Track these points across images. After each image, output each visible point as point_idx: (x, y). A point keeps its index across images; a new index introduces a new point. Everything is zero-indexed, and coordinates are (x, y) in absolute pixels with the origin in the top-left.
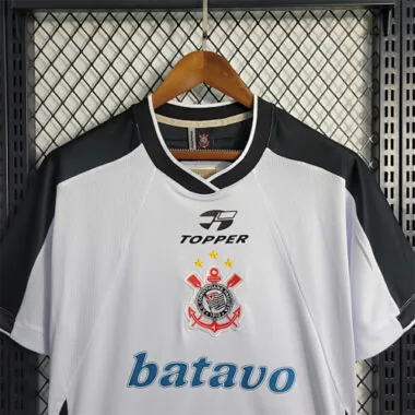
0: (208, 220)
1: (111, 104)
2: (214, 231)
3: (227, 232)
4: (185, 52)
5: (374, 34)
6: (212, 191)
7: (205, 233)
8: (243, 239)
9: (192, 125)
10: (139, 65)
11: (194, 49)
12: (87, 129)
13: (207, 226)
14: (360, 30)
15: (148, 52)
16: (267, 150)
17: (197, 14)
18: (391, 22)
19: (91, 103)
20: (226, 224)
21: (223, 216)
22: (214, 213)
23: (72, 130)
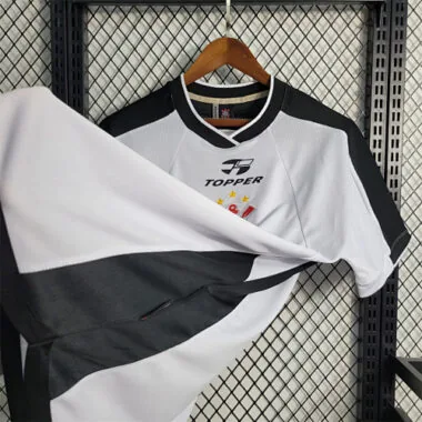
0: (229, 167)
1: (150, 82)
2: (233, 175)
3: (244, 176)
4: (212, 39)
5: (369, 24)
6: (232, 145)
7: (226, 177)
8: (258, 180)
9: (216, 102)
10: (173, 49)
11: (219, 36)
12: (131, 102)
13: (228, 172)
14: (357, 21)
15: (181, 39)
16: (281, 112)
17: (221, 8)
18: (382, 15)
19: (134, 82)
20: (244, 169)
21: (241, 163)
22: (234, 162)
23: (119, 103)
